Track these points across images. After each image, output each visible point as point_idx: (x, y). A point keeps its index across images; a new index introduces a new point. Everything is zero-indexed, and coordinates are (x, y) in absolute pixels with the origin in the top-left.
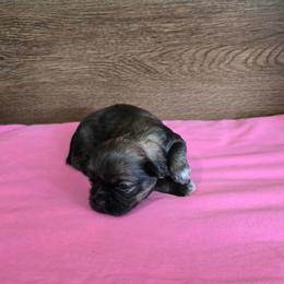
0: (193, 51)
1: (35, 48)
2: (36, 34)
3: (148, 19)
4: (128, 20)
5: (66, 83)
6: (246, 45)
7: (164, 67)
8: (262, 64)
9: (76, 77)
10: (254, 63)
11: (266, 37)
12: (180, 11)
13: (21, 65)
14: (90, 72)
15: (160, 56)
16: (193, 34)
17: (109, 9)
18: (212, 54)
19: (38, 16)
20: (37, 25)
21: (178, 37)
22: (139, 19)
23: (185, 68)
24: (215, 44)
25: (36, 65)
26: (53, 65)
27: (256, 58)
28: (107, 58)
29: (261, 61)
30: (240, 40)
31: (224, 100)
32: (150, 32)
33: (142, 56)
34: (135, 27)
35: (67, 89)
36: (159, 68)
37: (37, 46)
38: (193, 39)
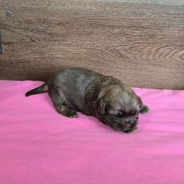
0: (150, 47)
1: (55, 37)
2: (57, 29)
3: (125, 27)
4: (113, 27)
5: (71, 59)
6: (182, 47)
7: (131, 55)
9: (78, 56)
12: (145, 24)
13: (46, 46)
14: (87, 54)
15: (130, 48)
16: (151, 38)
17: (102, 20)
19: (60, 20)
20: (58, 24)
21: (142, 39)
22: (120, 27)
23: (144, 57)
25: (54, 47)
26: (65, 48)
28: (98, 47)
31: (166, 78)
32: (126, 35)
33: (119, 48)
34: (116, 31)
35: (71, 62)
37: (57, 36)
38: (151, 41)
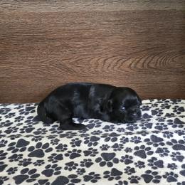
8: (140, 67)
11: (141, 51)
24: (110, 55)
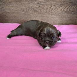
0: (47, 6)
1: (6, 4)
5: (14, 13)
6: (61, 5)
7: (39, 10)
9: (16, 11)
10: (63, 10)
13: (3, 8)
14: (20, 10)
16: (47, 2)
18: (52, 7)
21: (43, 2)
23: (45, 11)
25: (6, 8)
26: (11, 8)
27: (64, 9)
28: (25, 7)
29: (65, 10)
30: (60, 4)
31: (55, 20)
33: (34, 7)
35: (14, 14)
36: (38, 10)
37: (7, 3)
